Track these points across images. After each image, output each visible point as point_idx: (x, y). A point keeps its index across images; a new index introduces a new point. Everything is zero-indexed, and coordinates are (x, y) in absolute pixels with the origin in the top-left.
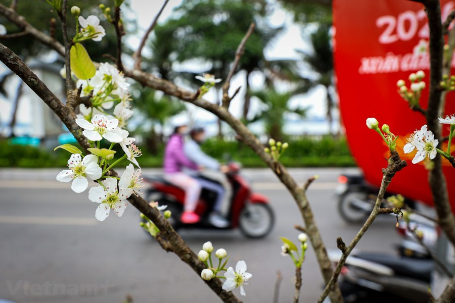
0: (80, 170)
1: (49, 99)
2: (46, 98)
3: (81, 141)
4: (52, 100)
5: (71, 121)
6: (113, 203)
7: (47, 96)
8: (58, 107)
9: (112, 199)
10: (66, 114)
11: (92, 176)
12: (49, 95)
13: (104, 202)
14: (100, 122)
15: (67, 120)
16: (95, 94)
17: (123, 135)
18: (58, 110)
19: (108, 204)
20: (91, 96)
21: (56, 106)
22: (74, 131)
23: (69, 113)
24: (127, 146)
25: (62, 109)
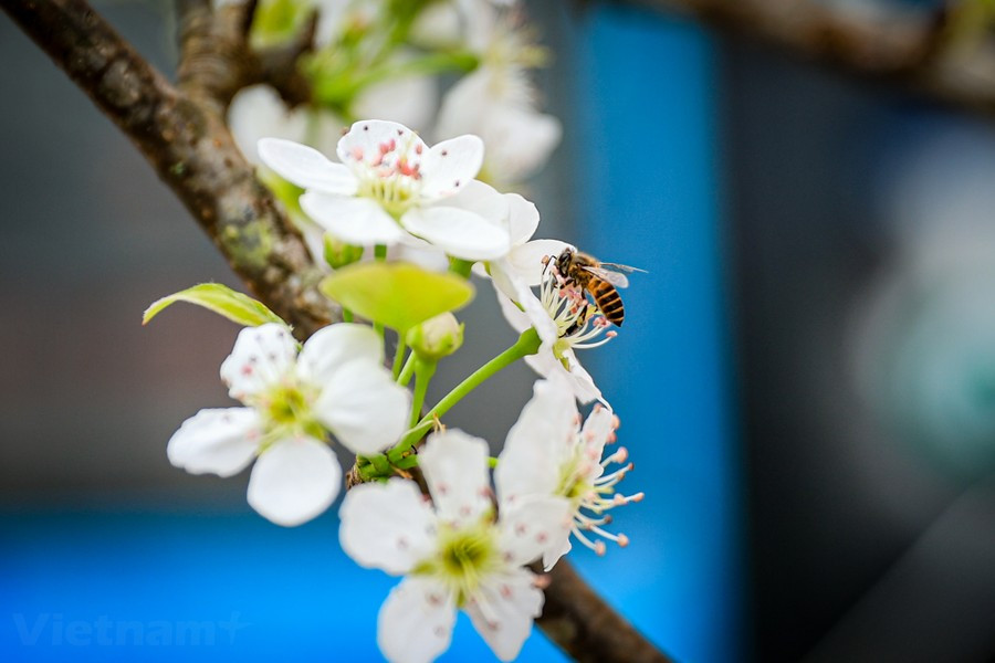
0: (288, 407)
1: (94, 58)
2: (81, 51)
3: (272, 287)
4: (110, 62)
5: (213, 175)
6: (470, 577)
7: (84, 39)
8: (143, 101)
9: (461, 557)
10: (188, 135)
11: (356, 430)
12: (94, 39)
13: (423, 569)
14: (385, 150)
15: (190, 171)
16: (329, 31)
17: (507, 220)
18: (144, 114)
19: (442, 582)
20: (307, 46)
21: (135, 95)
22: (232, 231)
23: (200, 130)
24: (536, 291)
25: (165, 111)
